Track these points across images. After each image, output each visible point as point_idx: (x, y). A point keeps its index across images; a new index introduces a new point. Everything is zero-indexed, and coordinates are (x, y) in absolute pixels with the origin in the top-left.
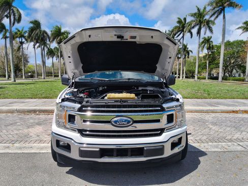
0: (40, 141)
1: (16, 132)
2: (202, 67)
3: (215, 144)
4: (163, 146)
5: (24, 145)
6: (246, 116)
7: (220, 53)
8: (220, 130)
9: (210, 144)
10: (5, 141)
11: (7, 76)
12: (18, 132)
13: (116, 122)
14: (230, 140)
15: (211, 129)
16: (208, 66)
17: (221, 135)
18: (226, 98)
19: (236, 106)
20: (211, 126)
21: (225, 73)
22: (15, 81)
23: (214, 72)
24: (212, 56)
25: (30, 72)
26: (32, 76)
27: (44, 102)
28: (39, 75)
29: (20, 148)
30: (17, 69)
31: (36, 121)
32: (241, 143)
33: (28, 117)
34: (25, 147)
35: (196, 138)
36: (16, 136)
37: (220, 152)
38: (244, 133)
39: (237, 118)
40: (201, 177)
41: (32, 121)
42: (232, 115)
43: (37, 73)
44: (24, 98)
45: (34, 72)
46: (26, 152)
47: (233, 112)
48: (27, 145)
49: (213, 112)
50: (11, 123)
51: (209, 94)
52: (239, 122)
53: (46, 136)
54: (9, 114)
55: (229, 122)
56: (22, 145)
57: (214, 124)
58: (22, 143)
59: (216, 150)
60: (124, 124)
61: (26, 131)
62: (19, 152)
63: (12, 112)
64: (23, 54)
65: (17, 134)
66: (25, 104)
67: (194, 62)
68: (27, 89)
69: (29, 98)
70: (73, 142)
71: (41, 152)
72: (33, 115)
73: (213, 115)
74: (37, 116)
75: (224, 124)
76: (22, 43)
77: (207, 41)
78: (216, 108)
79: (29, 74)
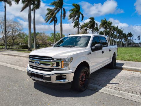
60: (37, 64)
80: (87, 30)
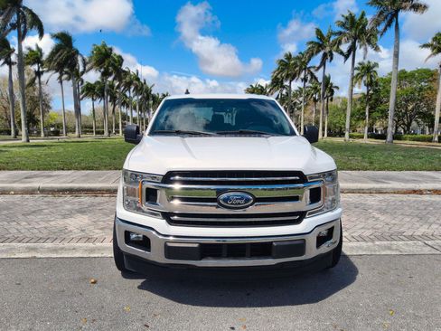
0: (88, 239)
1: (43, 224)
2: (358, 116)
3: (386, 243)
4: (304, 240)
5: (61, 245)
6: (436, 198)
7: (388, 92)
8: (393, 222)
9: (377, 243)
10: (27, 240)
11: (13, 132)
12: (47, 225)
13: (226, 200)
14: (412, 238)
15: (377, 219)
16: (367, 114)
17: (396, 229)
18: (401, 170)
19: (420, 182)
20: (377, 216)
21: (397, 128)
22: (28, 141)
23: (378, 126)
24: (374, 97)
25: (52, 126)
26: (57, 133)
27: (87, 175)
28: (70, 130)
29: (55, 250)
30: (32, 120)
31: (77, 207)
32: (430, 243)
33: (60, 200)
34: (62, 249)
35: (353, 235)
36: (45, 231)
37: (395, 256)
38: (434, 226)
39: (421, 202)
40: (366, 295)
41: (68, 207)
42: (412, 197)
43: (66, 127)
44: (49, 169)
45: (59, 126)
46: (66, 256)
47: (415, 192)
48: (66, 245)
49: (380, 192)
50: (33, 210)
51: (372, 163)
52: (425, 209)
53: (97, 231)
54: (27, 196)
55: (407, 208)
56: (57, 244)
57: (382, 211)
58: (57, 242)
59: (389, 252)
60: (239, 204)
61: (61, 223)
62: (55, 256)
63: (32, 192)
64: (40, 93)
65: (46, 228)
66: (52, 179)
67: (344, 107)
68: (52, 154)
69: (58, 169)
70: (154, 233)
71: (92, 256)
72: (68, 198)
73: (381, 197)
74: (77, 199)
75: (399, 212)
76: (39, 74)
77: (367, 70)
78: (384, 186)
79: (52, 129)
80: (42, 73)
